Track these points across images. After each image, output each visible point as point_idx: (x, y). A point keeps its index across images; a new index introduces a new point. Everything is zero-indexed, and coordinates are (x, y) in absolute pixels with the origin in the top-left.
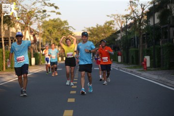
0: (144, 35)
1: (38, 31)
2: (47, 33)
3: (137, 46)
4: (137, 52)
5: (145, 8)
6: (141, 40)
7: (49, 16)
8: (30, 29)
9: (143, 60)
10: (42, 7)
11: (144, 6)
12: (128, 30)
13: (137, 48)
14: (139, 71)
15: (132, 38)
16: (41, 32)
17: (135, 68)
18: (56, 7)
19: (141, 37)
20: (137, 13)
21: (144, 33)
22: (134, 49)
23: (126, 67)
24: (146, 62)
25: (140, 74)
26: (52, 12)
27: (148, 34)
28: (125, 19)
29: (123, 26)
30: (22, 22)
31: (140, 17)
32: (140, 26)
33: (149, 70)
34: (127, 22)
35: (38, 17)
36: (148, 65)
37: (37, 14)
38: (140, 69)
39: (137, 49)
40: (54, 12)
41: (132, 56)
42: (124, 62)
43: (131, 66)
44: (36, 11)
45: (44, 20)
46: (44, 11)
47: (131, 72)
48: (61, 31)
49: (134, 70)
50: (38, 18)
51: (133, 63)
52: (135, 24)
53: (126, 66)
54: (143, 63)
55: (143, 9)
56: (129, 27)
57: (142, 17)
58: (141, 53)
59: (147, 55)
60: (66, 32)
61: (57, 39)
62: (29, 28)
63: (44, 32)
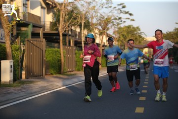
1: (114, 36)
2: (122, 38)
7: (124, 22)
8: (107, 34)
10: (118, 15)
16: (117, 37)
18: (131, 14)
26: (127, 19)
30: (100, 28)
35: (114, 23)
37: (114, 21)
40: (129, 19)
44: (112, 18)
45: (119, 26)
46: (120, 18)
50: (114, 25)
60: (138, 38)
63: (119, 37)
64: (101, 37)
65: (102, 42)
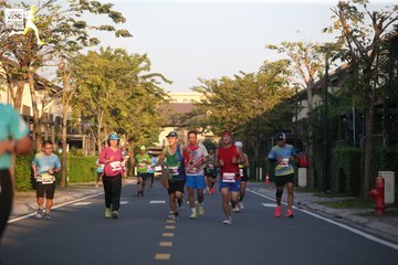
0: (380, 106)
1: (60, 85)
2: (87, 94)
3: (358, 139)
4: (356, 158)
5: (384, 24)
6: (369, 123)
8: (36, 78)
9: (373, 183)
10: (73, 14)
11: (383, 19)
12: (329, 90)
13: (358, 145)
14: (361, 215)
15: (344, 116)
16: (68, 89)
17: (349, 205)
18: (116, 17)
19: (371, 112)
20: (359, 39)
21: (380, 102)
22: (348, 149)
23: (320, 203)
24: (382, 191)
25: (363, 225)
26: (103, 28)
27: (390, 105)
28: (322, 56)
29: (317, 80)
30: (12, 58)
31: (370, 53)
32: (367, 80)
33: (392, 214)
34: (327, 68)
35: (61, 43)
36: (389, 197)
37: (60, 34)
38: (364, 211)
39: (356, 150)
40: (110, 29)
41: (341, 170)
42: (316, 186)
43: (336, 199)
44: (54, 25)
45: (75, 54)
46: (81, 25)
47: (338, 217)
48: (128, 87)
49: (346, 213)
50: (59, 48)
51: (342, 191)
52: (351, 73)
53: (323, 199)
54: (375, 191)
55: (379, 29)
56: (335, 83)
57: (376, 51)
58: (367, 160)
59: (386, 169)
60: (143, 91)
61: (115, 113)
62: (31, 77)
63: (77, 91)
64: (15, 89)
65: (17, 106)
